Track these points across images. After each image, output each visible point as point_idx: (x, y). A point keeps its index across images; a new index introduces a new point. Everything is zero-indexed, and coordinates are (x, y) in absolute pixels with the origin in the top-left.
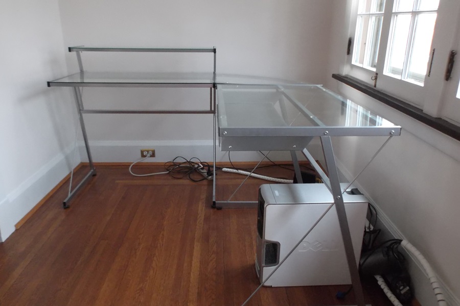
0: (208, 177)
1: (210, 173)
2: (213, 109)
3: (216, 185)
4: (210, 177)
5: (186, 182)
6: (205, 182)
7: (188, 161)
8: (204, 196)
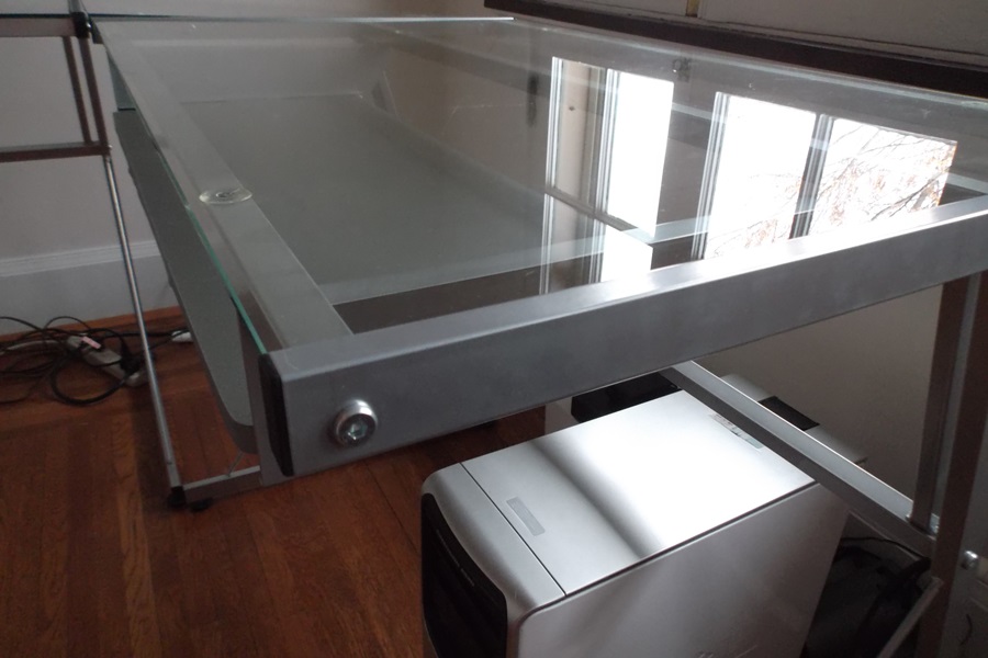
0: (127, 377)
1: (132, 361)
2: (94, 137)
3: (165, 401)
4: (135, 376)
5: (44, 412)
6: (120, 399)
7: (38, 330)
8: (128, 464)
